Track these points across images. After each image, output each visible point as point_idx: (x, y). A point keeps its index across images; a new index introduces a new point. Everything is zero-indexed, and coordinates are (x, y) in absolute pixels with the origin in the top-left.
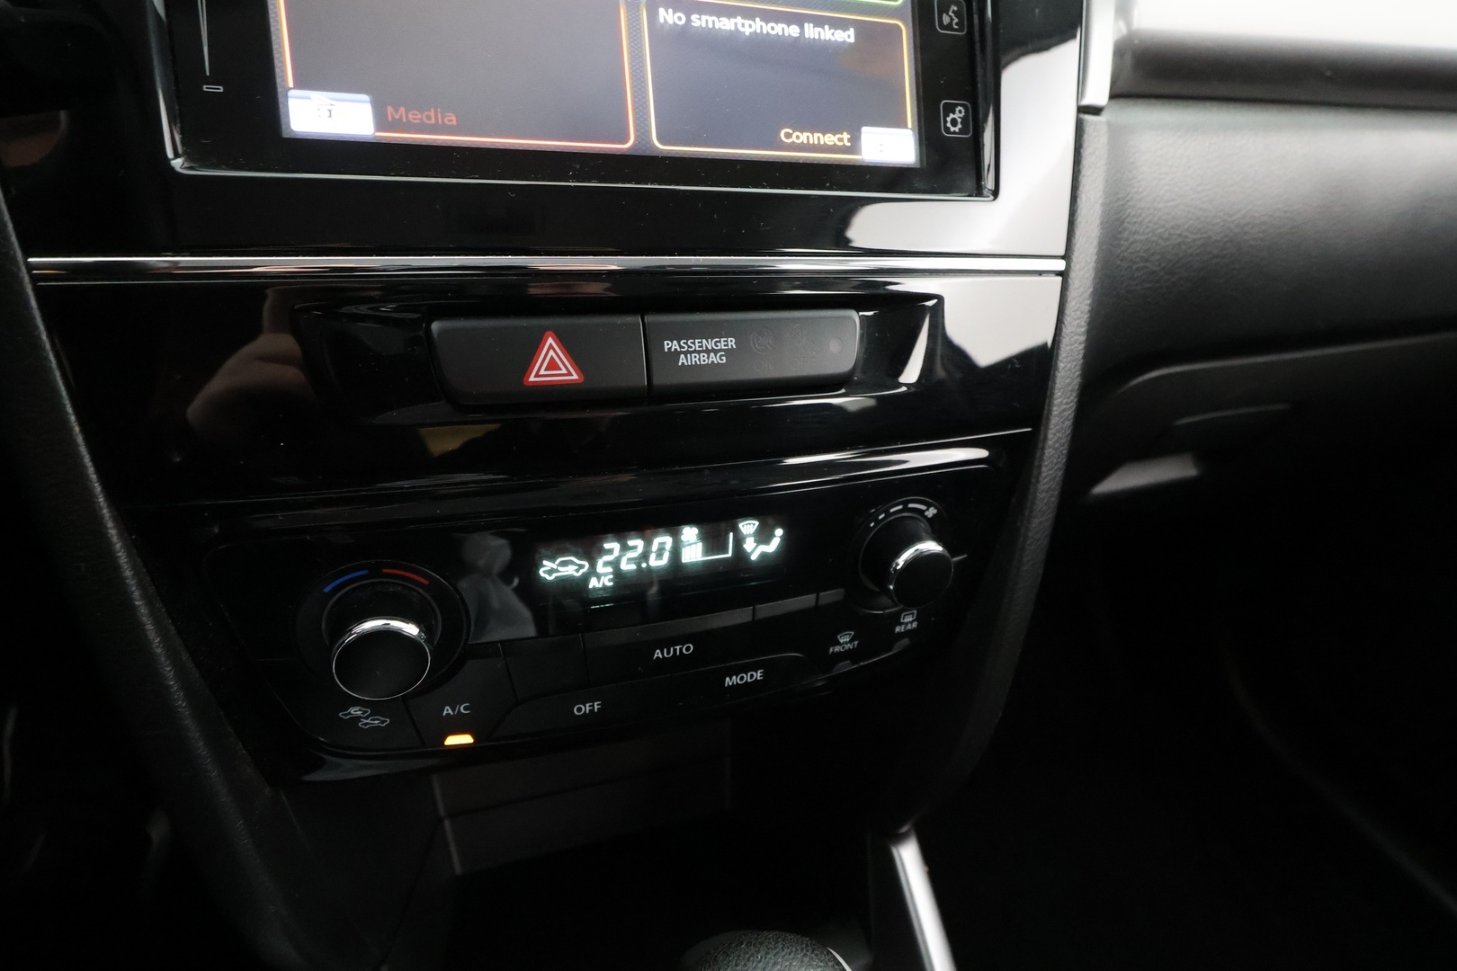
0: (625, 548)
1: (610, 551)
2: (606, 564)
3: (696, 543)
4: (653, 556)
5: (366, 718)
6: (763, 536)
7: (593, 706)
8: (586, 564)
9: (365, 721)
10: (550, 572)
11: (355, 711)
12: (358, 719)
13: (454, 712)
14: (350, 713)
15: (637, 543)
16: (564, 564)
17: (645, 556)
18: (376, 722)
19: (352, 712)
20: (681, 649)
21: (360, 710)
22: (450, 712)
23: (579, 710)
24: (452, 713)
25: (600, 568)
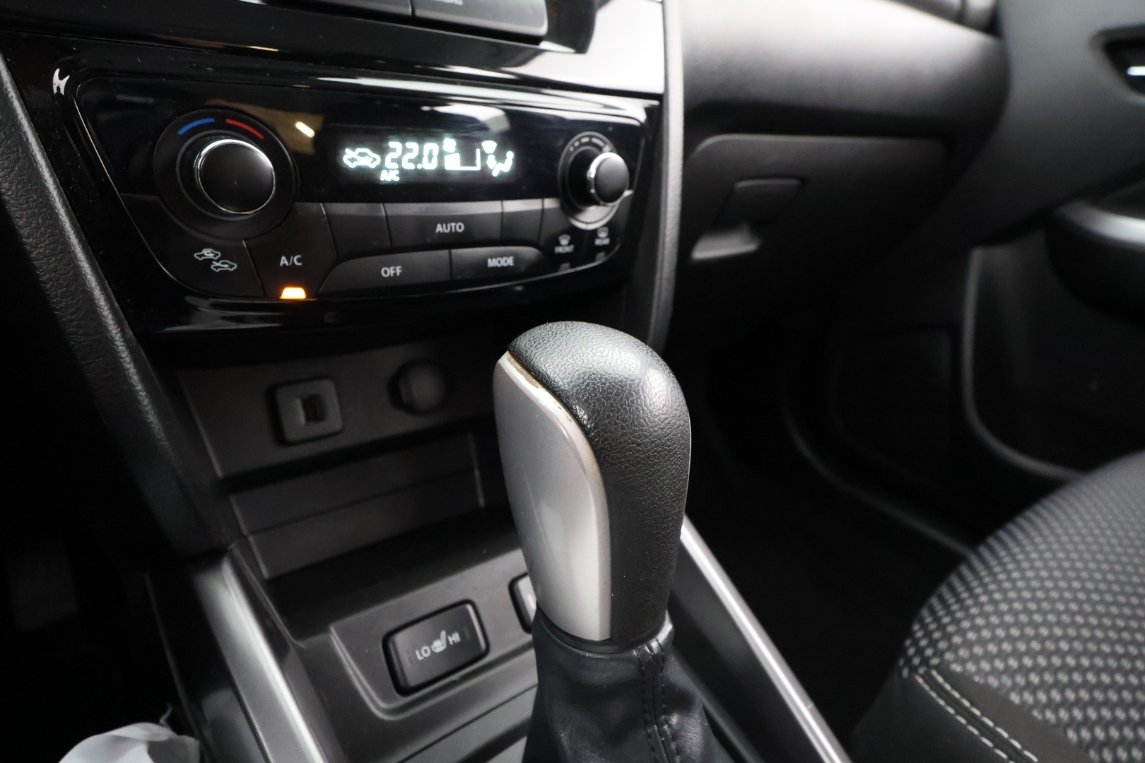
0: (405, 150)
1: (394, 150)
2: (393, 160)
3: (454, 153)
4: (425, 159)
5: (218, 261)
6: (500, 156)
7: (395, 270)
8: (378, 157)
9: (217, 264)
10: (352, 160)
11: (208, 253)
12: (210, 261)
13: (289, 262)
14: (203, 255)
15: (413, 145)
16: (362, 155)
17: (419, 159)
18: (226, 266)
19: (205, 254)
20: (455, 226)
21: (212, 252)
22: (286, 262)
23: (386, 272)
24: (287, 264)
25: (388, 163)
